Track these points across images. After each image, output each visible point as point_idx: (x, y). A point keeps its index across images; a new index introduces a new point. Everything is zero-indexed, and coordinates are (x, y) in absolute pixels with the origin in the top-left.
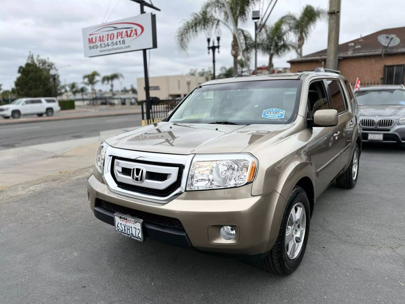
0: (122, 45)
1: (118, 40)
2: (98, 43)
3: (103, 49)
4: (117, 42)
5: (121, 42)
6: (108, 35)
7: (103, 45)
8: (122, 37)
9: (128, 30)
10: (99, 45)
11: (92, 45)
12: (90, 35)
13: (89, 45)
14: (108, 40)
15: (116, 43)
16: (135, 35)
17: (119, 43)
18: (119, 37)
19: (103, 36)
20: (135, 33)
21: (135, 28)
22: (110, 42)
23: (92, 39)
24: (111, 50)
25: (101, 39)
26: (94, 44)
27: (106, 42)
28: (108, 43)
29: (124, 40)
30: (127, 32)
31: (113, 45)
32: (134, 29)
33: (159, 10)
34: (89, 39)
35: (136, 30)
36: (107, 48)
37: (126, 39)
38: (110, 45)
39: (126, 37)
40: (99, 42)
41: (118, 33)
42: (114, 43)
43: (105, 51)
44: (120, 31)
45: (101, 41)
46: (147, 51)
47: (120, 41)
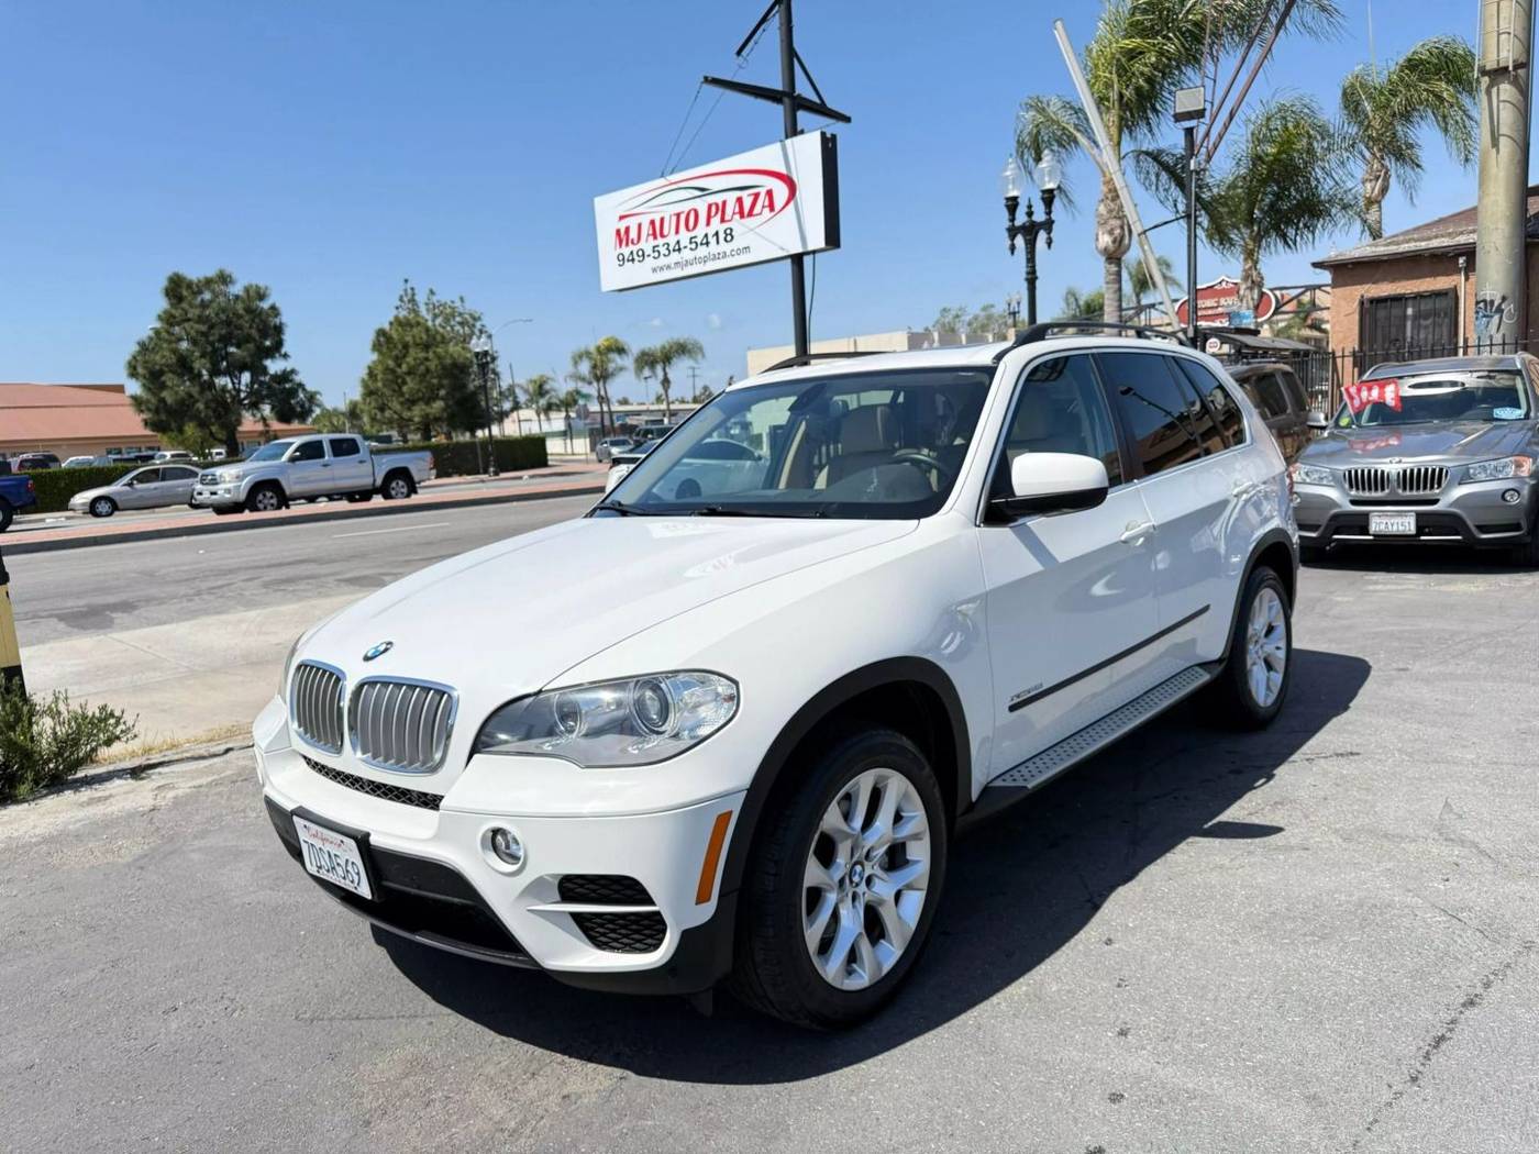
0: (724, 247)
1: (711, 231)
2: (647, 245)
3: (663, 261)
4: (706, 235)
5: (722, 236)
6: (678, 215)
7: (663, 250)
8: (723, 220)
9: (744, 194)
10: (648, 251)
11: (626, 251)
12: (622, 218)
13: (619, 251)
14: (677, 232)
15: (705, 241)
16: (767, 210)
17: (713, 240)
18: (716, 220)
19: (662, 220)
20: (767, 203)
21: (769, 188)
22: (684, 236)
23: (627, 229)
24: (688, 263)
25: (657, 230)
26: (634, 248)
27: (672, 239)
28: (678, 242)
29: (731, 230)
30: (740, 200)
31: (693, 246)
32: (763, 191)
33: (847, 119)
34: (618, 232)
35: (770, 193)
36: (675, 257)
37: (737, 224)
38: (685, 247)
39: (737, 217)
40: (651, 238)
41: (710, 207)
42: (699, 240)
43: (669, 267)
44: (718, 199)
45: (655, 238)
46: (807, 260)
47: (717, 234)
